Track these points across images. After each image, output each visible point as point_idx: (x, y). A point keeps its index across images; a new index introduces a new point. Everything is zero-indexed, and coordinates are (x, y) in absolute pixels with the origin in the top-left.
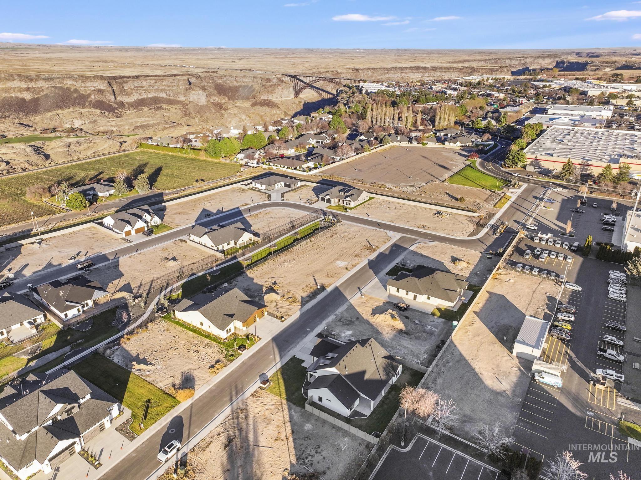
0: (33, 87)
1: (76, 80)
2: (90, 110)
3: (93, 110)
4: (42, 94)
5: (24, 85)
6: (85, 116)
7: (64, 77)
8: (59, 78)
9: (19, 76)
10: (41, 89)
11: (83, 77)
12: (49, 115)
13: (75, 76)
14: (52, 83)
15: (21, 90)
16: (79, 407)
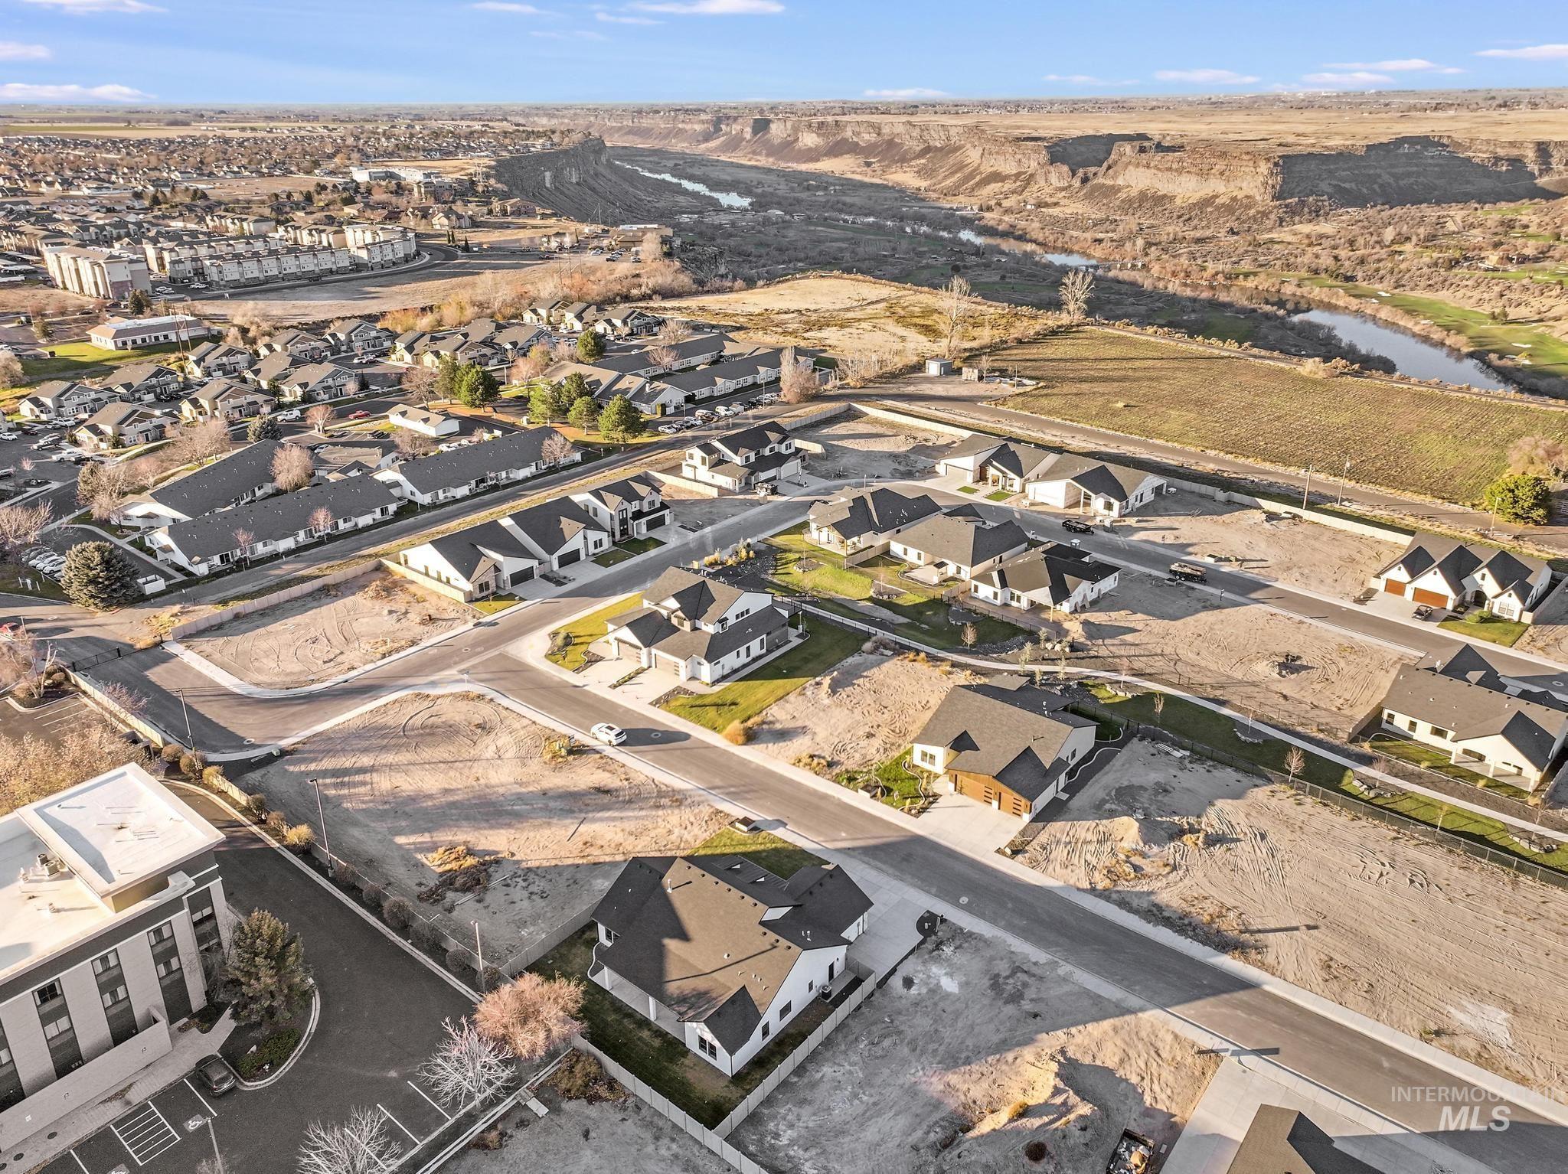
16: (695, 629)
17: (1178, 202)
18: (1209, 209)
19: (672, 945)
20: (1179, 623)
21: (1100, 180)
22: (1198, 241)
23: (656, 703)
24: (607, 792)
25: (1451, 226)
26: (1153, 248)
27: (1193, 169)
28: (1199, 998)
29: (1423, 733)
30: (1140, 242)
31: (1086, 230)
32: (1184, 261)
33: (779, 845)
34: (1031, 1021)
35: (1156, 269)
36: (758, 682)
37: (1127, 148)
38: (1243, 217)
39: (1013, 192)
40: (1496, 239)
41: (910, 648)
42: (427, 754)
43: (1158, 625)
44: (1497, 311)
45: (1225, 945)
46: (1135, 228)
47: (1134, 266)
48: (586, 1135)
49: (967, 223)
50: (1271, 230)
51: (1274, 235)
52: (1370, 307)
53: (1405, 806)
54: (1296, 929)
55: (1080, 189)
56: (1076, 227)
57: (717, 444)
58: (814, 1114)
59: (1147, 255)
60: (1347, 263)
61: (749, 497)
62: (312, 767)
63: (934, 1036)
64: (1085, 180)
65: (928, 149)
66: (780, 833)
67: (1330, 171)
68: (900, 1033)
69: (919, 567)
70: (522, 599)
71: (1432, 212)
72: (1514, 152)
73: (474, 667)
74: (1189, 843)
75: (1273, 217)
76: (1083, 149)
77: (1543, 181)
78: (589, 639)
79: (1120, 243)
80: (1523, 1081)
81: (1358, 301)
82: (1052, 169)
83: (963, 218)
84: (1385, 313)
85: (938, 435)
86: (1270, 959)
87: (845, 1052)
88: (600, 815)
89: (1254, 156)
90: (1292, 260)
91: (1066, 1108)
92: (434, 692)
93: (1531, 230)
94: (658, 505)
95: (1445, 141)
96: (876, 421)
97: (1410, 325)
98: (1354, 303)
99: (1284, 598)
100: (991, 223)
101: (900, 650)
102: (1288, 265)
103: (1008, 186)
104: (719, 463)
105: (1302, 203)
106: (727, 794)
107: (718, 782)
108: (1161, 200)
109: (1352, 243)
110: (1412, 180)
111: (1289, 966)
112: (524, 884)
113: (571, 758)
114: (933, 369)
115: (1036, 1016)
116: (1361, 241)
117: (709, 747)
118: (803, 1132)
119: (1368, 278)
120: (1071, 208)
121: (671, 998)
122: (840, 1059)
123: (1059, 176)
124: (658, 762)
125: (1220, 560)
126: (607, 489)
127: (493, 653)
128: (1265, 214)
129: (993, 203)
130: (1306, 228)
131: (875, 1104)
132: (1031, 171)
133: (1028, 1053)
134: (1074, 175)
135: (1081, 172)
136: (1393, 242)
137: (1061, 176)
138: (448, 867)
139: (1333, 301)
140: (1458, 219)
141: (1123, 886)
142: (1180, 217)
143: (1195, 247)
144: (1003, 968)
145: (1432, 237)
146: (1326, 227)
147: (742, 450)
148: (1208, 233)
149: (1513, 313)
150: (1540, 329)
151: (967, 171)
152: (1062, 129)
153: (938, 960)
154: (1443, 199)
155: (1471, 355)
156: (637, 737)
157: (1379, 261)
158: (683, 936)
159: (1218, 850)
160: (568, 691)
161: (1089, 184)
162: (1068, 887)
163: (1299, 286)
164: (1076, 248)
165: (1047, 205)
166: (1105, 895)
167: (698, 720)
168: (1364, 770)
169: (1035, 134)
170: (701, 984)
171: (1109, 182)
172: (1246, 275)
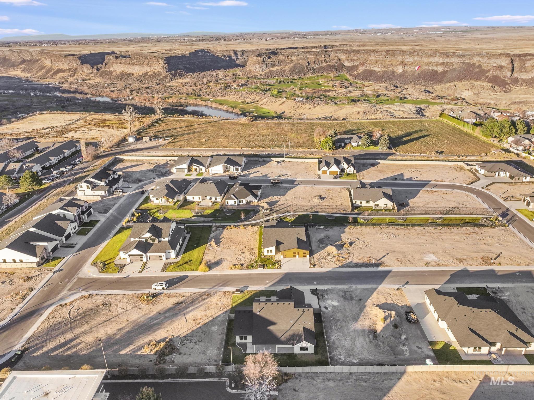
0: (447, 62)
1: (483, 57)
2: (483, 84)
3: (486, 84)
4: (451, 68)
5: (441, 60)
6: (476, 89)
7: (475, 55)
8: (470, 55)
9: (441, 53)
10: (452, 64)
11: (491, 55)
12: (448, 85)
13: (484, 54)
14: (462, 60)
15: (437, 64)
16: (159, 241)
17: (135, 75)
18: (147, 77)
19: (271, 328)
20: (286, 196)
21: (104, 69)
22: (147, 88)
23: (163, 270)
24: (181, 303)
25: (221, 77)
26: (134, 92)
27: (138, 64)
28: (384, 279)
29: (364, 204)
30: (128, 90)
31: (106, 88)
32: (145, 95)
33: (254, 292)
34: (360, 301)
35: (137, 99)
36: (191, 252)
37: (111, 57)
38: (159, 79)
39: (70, 76)
40: (233, 80)
41: (227, 226)
42: (94, 322)
43: (282, 198)
44: (243, 100)
45: (378, 265)
46: (124, 86)
47: (129, 99)
48: (295, 390)
49: (57, 89)
50: (169, 82)
51: (171, 84)
52: (209, 104)
53: (374, 221)
54: (385, 256)
55: (97, 73)
56: (101, 87)
57: (92, 180)
58: (342, 349)
59: (132, 94)
60: (197, 91)
61: (114, 196)
62: (45, 349)
63: (346, 316)
64: (98, 70)
65: (23, 61)
66: (249, 289)
67: (181, 62)
68: (339, 320)
69: (200, 202)
70: (64, 257)
71: (214, 73)
72: (228, 54)
73: (72, 287)
74: (347, 247)
75: (168, 78)
76: (92, 58)
77: (237, 62)
78: (112, 261)
79: (121, 91)
80: (447, 266)
81: (205, 102)
82: (83, 66)
83: (54, 87)
84: (214, 105)
85: (159, 161)
86: (388, 264)
87: (331, 331)
88: (188, 310)
89: (157, 58)
90: (180, 91)
91: (390, 315)
92: (67, 301)
93: (241, 76)
94: (88, 207)
95: (209, 51)
96: (129, 161)
97: (222, 108)
98: (204, 103)
99: (302, 182)
100: (67, 88)
101: (224, 227)
102: (180, 93)
103: (67, 74)
104: (94, 187)
105: (176, 73)
106: (221, 286)
107: (214, 284)
108: (129, 75)
109: (195, 84)
110: (204, 63)
111: (392, 264)
112: (189, 341)
113: (154, 299)
114: (131, 140)
115: (360, 300)
116: (198, 83)
117: (198, 276)
118: (344, 354)
119: (204, 95)
120: (96, 80)
121: (285, 341)
122: (332, 334)
123: (87, 69)
124: (186, 287)
125: (278, 177)
126: (65, 205)
127: (75, 280)
128: (166, 77)
129: (63, 80)
130: (180, 81)
131: (352, 338)
132: (75, 67)
133: (367, 308)
134: (93, 68)
135: (95, 67)
136: (207, 83)
137: (88, 69)
138: (155, 350)
139: (197, 103)
140: (222, 74)
141: (345, 262)
142: (138, 80)
143: (148, 90)
144: (342, 293)
145: (217, 81)
146: (186, 80)
147: (103, 180)
148: (150, 85)
149: (248, 101)
150: (255, 105)
151: (47, 69)
152: (81, 51)
153: (326, 299)
154: (215, 69)
155: (241, 114)
156: (171, 283)
157: (206, 89)
158: (273, 323)
159: (353, 246)
160: (124, 280)
161: (100, 71)
162: (334, 268)
163: (186, 99)
164: (105, 95)
165: (86, 80)
166: (343, 266)
167: (184, 270)
168: (360, 216)
169: (71, 53)
170: (290, 333)
171: (107, 70)
172: (168, 98)
